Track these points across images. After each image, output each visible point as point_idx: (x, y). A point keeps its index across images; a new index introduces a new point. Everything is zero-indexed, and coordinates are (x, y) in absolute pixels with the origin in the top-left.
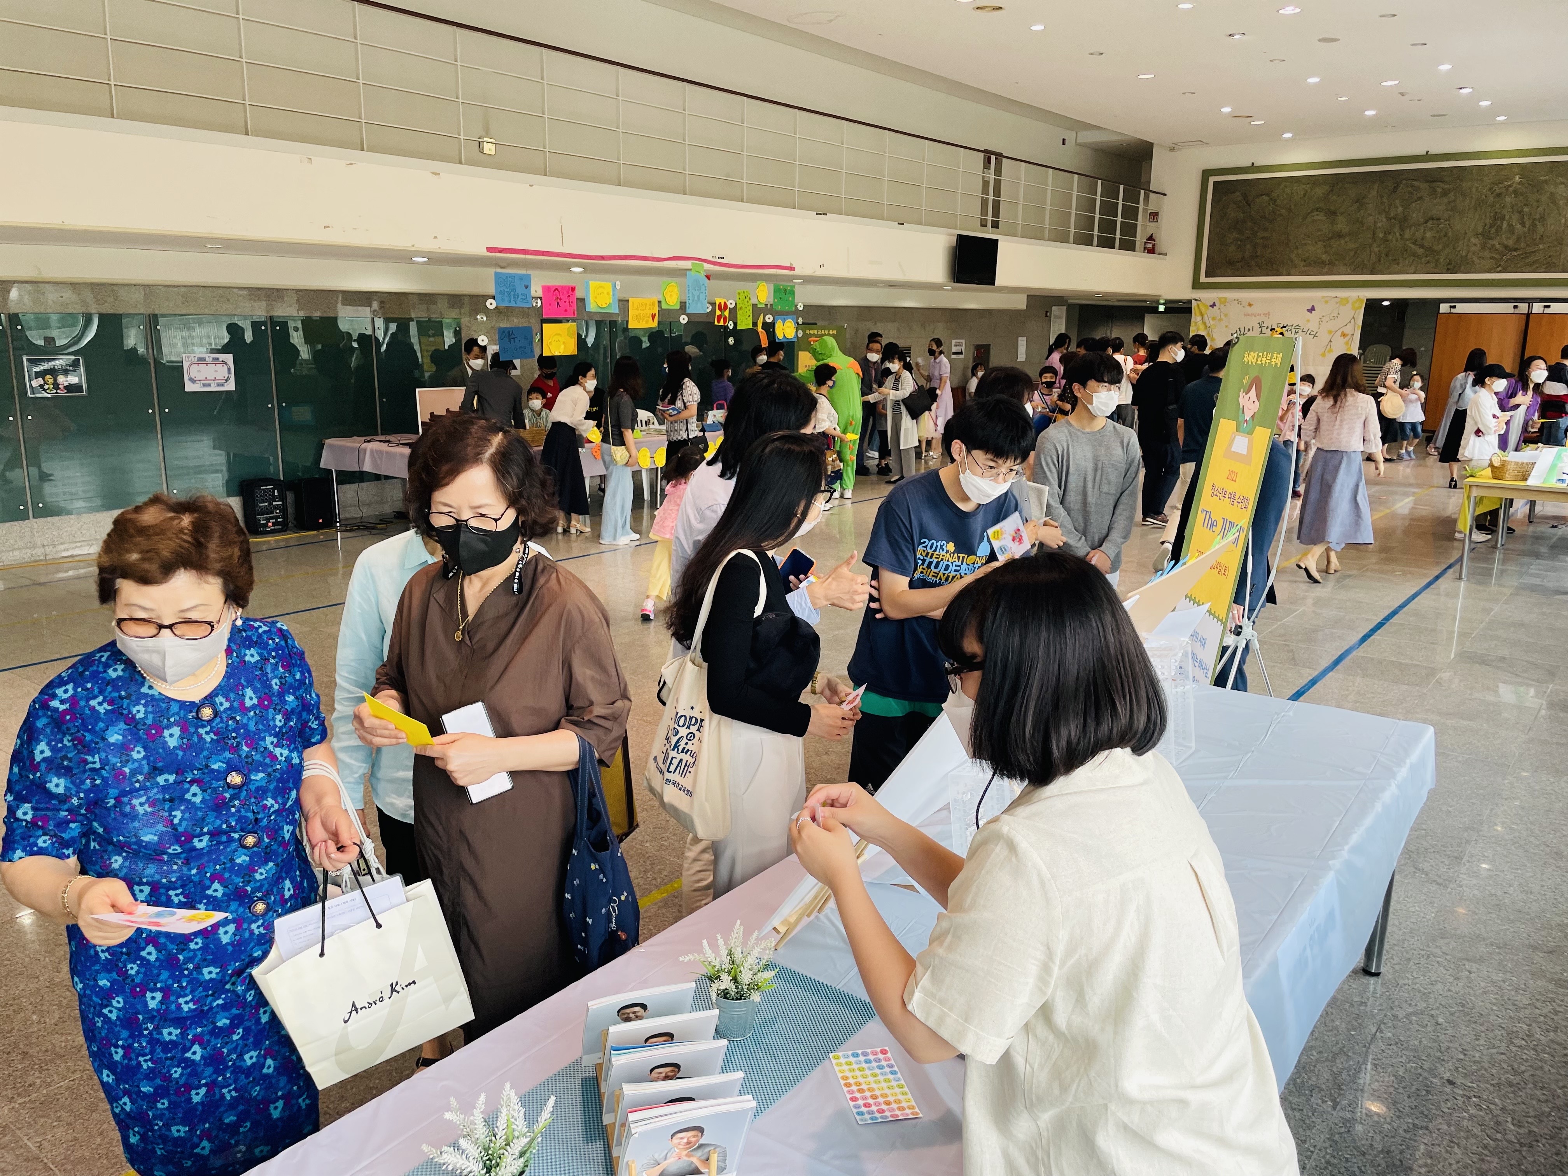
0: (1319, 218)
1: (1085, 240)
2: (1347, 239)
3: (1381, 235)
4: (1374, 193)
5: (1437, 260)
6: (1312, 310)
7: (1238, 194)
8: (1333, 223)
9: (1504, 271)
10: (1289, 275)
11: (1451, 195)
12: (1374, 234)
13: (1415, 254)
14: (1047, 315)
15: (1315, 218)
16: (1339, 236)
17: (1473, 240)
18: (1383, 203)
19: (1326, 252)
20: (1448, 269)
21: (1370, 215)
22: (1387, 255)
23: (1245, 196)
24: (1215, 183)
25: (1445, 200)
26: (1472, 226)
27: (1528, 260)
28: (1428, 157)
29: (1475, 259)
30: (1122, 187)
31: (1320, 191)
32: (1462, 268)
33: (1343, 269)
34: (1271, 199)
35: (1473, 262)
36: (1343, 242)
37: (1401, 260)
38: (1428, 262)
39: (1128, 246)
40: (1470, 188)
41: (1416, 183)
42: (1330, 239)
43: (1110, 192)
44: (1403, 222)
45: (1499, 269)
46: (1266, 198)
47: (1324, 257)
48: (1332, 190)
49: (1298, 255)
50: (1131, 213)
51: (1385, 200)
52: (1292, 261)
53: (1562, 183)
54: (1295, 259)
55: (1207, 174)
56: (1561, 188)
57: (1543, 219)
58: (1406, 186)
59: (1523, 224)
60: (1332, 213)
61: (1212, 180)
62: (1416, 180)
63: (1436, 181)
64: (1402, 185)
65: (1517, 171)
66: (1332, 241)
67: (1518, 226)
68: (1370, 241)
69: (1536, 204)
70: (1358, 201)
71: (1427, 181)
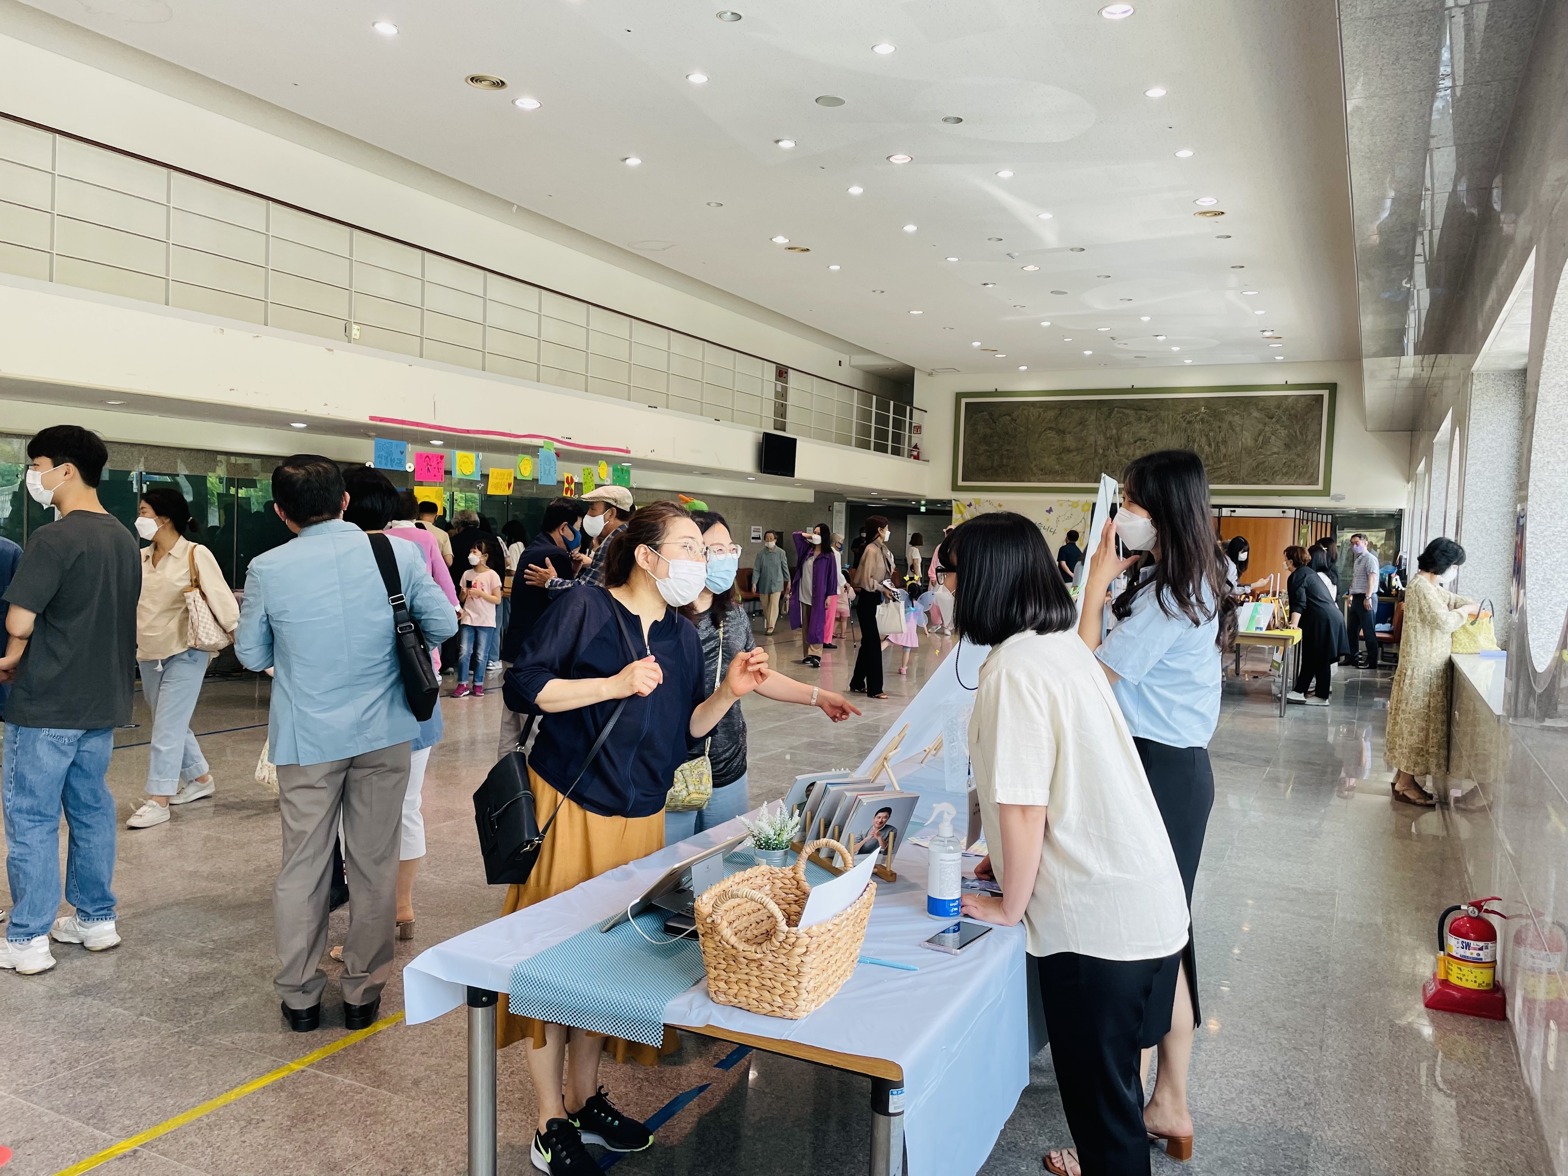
0: (1051, 435)
1: (864, 445)
2: (1075, 453)
3: (1101, 451)
4: (1093, 417)
6: (1050, 511)
7: (985, 413)
8: (1063, 441)
10: (1029, 481)
11: (1153, 421)
12: (1095, 450)
14: (830, 509)
15: (1049, 435)
16: (1069, 451)
18: (1101, 425)
19: (1059, 463)
21: (1091, 434)
22: (1107, 468)
23: (991, 415)
24: (967, 404)
25: (1149, 425)
28: (1133, 390)
30: (892, 403)
31: (1051, 414)
33: (1072, 478)
34: (1012, 419)
36: (1071, 455)
39: (896, 452)
40: (1168, 416)
41: (1126, 411)
42: (1061, 453)
43: (883, 406)
44: (1117, 441)
46: (1008, 418)
47: (1057, 467)
48: (1061, 414)
49: (1036, 466)
50: (898, 424)
51: (1102, 423)
52: (1032, 470)
53: (1237, 414)
54: (1034, 469)
55: (959, 396)
56: (1237, 418)
57: (1225, 442)
58: (1118, 412)
59: (1210, 445)
60: (1062, 432)
61: (964, 401)
62: (1125, 408)
63: (1141, 409)
64: (1115, 412)
65: (1202, 403)
66: (1063, 455)
67: (1206, 447)
68: (1093, 455)
69: (1218, 430)
70: (1081, 423)
71: (1134, 409)
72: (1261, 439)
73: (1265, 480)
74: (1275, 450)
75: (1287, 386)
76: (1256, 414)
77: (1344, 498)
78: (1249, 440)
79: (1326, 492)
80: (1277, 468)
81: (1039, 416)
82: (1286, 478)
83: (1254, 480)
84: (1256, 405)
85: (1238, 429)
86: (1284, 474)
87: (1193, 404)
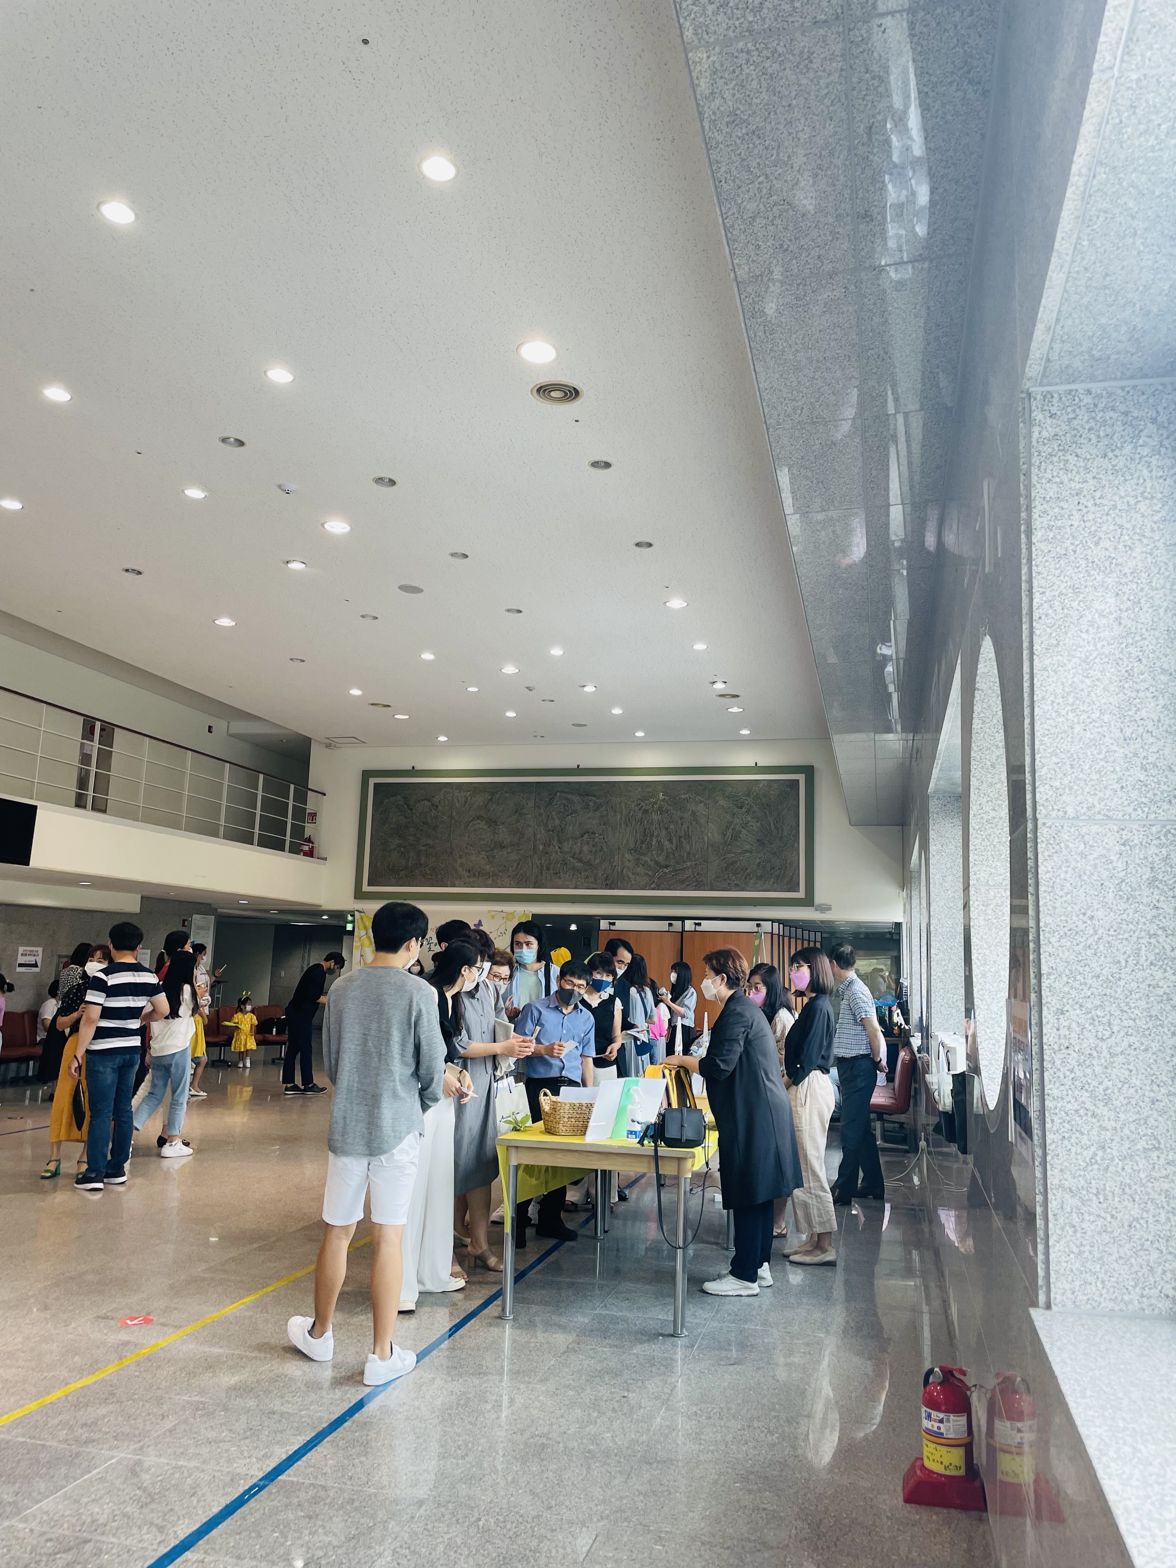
0: (481, 826)
2: (509, 850)
3: (541, 847)
4: (531, 804)
5: (596, 875)
7: (399, 797)
8: (494, 833)
9: (658, 888)
10: (453, 886)
11: (603, 809)
12: (534, 846)
13: (574, 868)
15: (477, 826)
16: (502, 847)
17: (627, 856)
18: (541, 815)
19: (490, 863)
20: (607, 885)
21: (529, 826)
22: (548, 869)
23: (406, 799)
24: (376, 785)
25: (598, 814)
26: (625, 841)
27: (679, 877)
28: (578, 771)
29: (630, 874)
31: (480, 799)
32: (619, 883)
33: (506, 881)
34: (433, 805)
35: (629, 878)
36: (505, 852)
37: (562, 874)
38: (587, 877)
40: (620, 804)
41: (569, 796)
42: (492, 850)
44: (561, 835)
45: (653, 886)
46: (428, 804)
47: (488, 867)
48: (491, 799)
49: (462, 865)
51: (542, 811)
52: (456, 871)
53: (701, 802)
54: (459, 869)
55: (367, 775)
56: (701, 807)
57: (688, 836)
58: (562, 797)
59: (670, 841)
60: (492, 823)
61: (372, 781)
62: (571, 793)
63: (587, 795)
64: (557, 798)
65: (660, 788)
66: (495, 852)
67: (667, 843)
68: (531, 852)
69: (679, 821)
70: (516, 812)
71: (580, 795)
72: (730, 832)
73: (736, 885)
74: (748, 847)
75: (757, 769)
76: (722, 802)
77: (831, 909)
78: (716, 835)
79: (808, 901)
80: (750, 871)
81: (466, 802)
82: (763, 882)
83: (723, 885)
84: (722, 791)
85: (703, 821)
86: (760, 878)
87: (649, 790)
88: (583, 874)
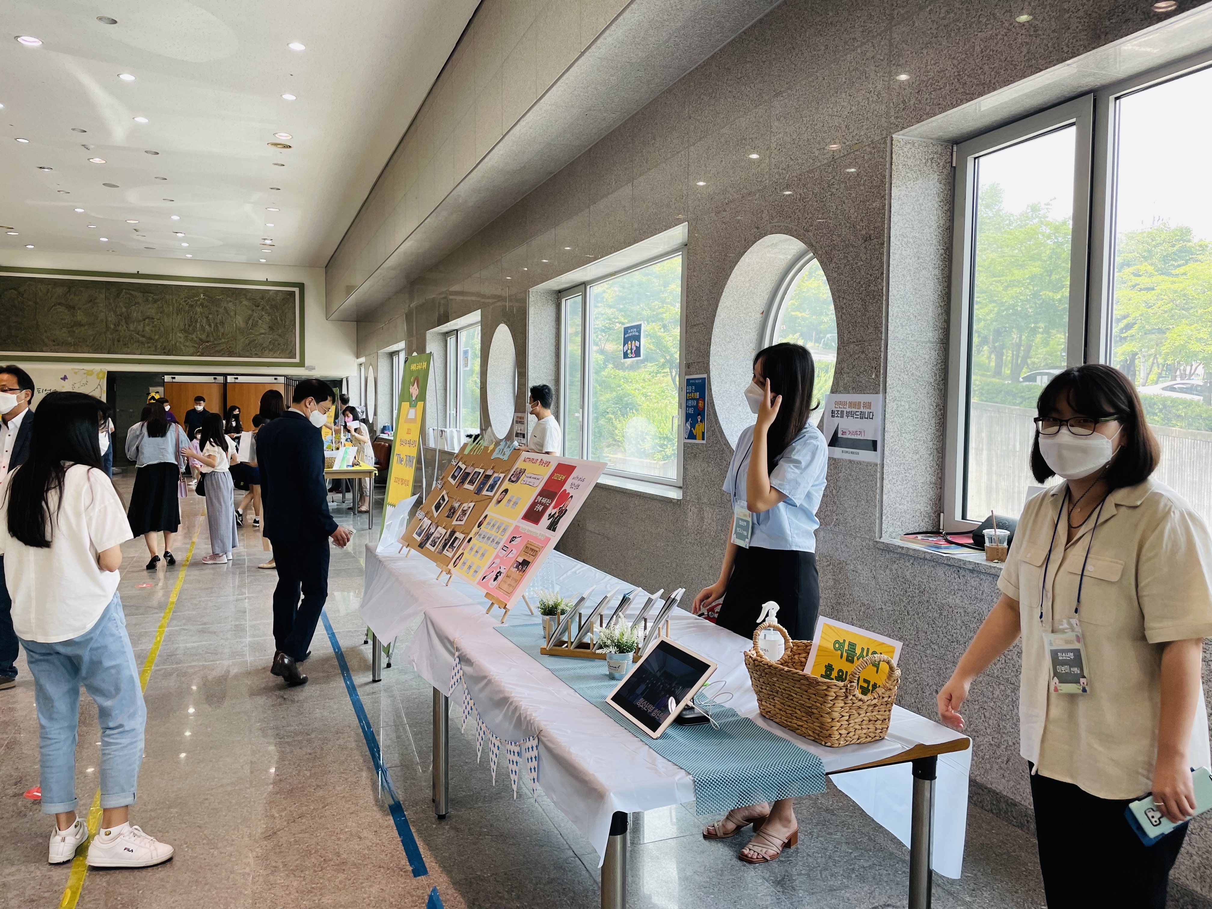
0: (61, 310)
2: (86, 327)
3: (112, 326)
4: (102, 296)
5: (156, 347)
6: (65, 378)
8: (73, 315)
9: (202, 355)
10: (42, 351)
11: (159, 303)
12: (107, 325)
13: (138, 341)
15: (58, 310)
16: (80, 324)
17: (178, 334)
18: (110, 304)
19: (71, 336)
20: (164, 353)
21: (101, 311)
22: (119, 341)
25: (156, 305)
26: (177, 325)
27: (217, 349)
28: (138, 275)
29: (181, 346)
31: (60, 291)
32: (174, 352)
34: (19, 293)
35: (180, 348)
36: (83, 329)
37: (130, 345)
38: (149, 347)
40: (172, 300)
41: (132, 292)
42: (72, 327)
44: (128, 319)
45: (198, 354)
46: (16, 292)
47: (69, 339)
48: (69, 291)
49: (47, 337)
51: (111, 301)
52: (43, 341)
53: (231, 301)
54: (46, 340)
56: (230, 305)
57: (222, 323)
58: (126, 293)
59: (210, 325)
60: (71, 308)
62: (133, 290)
63: (147, 292)
64: (123, 293)
65: (201, 291)
66: (75, 328)
67: (207, 327)
68: (104, 330)
69: (216, 313)
70: (91, 301)
71: (141, 292)
72: (250, 322)
73: (256, 354)
74: (263, 331)
75: (267, 283)
76: (245, 302)
77: (314, 369)
78: (241, 323)
79: (301, 364)
80: (264, 345)
81: (48, 292)
82: (271, 353)
83: (248, 354)
84: (245, 295)
85: (232, 314)
86: (270, 350)
87: (194, 291)
88: (146, 345)
